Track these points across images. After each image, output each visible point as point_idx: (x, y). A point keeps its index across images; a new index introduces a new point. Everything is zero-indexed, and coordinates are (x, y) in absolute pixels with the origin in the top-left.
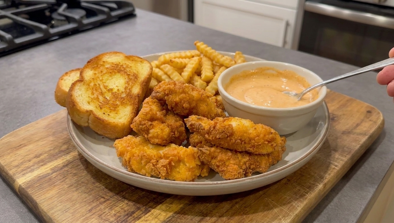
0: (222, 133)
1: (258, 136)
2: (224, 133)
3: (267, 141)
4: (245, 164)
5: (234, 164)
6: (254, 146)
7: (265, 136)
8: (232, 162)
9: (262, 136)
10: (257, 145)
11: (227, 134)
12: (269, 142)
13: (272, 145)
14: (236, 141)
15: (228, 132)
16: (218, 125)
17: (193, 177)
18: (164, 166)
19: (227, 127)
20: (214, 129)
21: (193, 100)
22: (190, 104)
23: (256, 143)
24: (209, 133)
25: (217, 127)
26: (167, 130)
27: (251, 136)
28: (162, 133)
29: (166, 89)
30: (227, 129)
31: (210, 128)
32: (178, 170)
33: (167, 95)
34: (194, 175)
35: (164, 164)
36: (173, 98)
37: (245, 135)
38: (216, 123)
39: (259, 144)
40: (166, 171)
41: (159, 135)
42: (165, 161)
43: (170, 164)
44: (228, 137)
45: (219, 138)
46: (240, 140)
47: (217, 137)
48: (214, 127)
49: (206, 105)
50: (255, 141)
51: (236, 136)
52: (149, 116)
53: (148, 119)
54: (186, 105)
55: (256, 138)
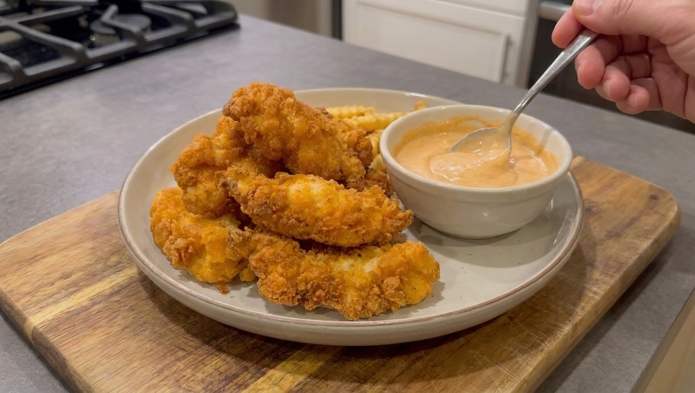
0: (263, 205)
1: (331, 214)
2: (266, 206)
3: (345, 224)
6: (320, 232)
7: (344, 214)
9: (338, 214)
10: (326, 231)
11: (272, 209)
12: (351, 226)
13: (357, 232)
14: (289, 220)
15: (275, 205)
16: (258, 191)
17: (221, 279)
18: (178, 250)
19: (274, 194)
20: (253, 196)
21: (292, 135)
22: (284, 142)
23: (324, 226)
24: (246, 202)
25: (256, 195)
26: (218, 194)
27: (318, 214)
28: (208, 198)
29: (246, 101)
30: (274, 199)
31: (248, 192)
32: (200, 261)
33: (248, 114)
34: (223, 276)
35: (178, 247)
36: (254, 123)
37: (307, 210)
38: (258, 186)
39: (331, 228)
40: (178, 259)
41: (201, 201)
42: (181, 242)
43: (187, 248)
44: (274, 212)
45: (258, 215)
46: (296, 220)
47: (255, 211)
48: (254, 192)
49: (315, 150)
50: (323, 222)
51: (291, 212)
52: (194, 160)
53: (192, 166)
54: (274, 143)
55: (325, 217)
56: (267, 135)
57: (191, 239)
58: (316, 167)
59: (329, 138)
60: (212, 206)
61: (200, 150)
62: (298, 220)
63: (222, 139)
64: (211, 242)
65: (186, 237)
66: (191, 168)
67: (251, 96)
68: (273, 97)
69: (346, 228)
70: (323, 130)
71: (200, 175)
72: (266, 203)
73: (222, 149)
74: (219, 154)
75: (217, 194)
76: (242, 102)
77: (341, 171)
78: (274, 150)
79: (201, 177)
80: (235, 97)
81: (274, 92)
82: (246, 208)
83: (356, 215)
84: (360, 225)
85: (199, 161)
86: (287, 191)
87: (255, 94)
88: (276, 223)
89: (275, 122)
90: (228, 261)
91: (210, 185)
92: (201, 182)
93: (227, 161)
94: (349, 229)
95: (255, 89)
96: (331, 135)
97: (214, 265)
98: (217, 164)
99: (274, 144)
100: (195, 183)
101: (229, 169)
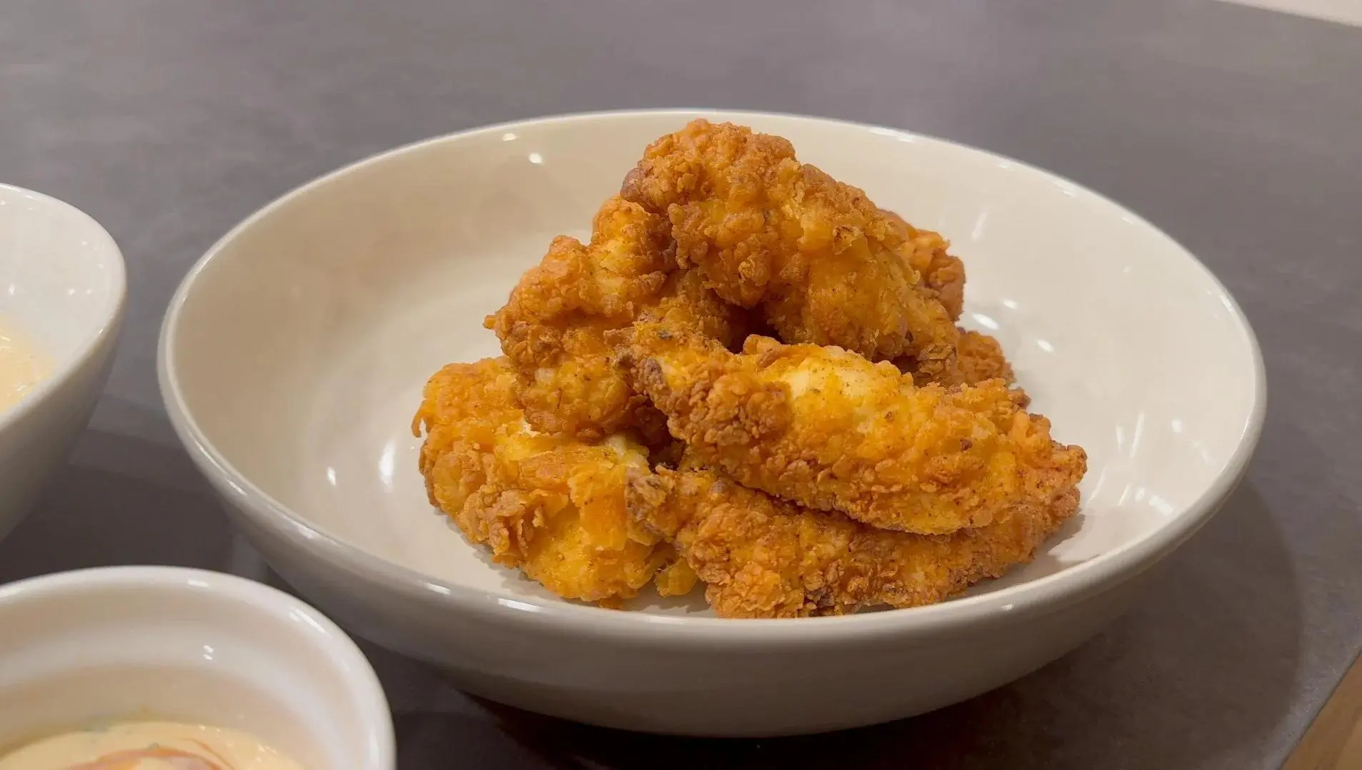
0: (730, 422)
1: (894, 454)
2: (735, 425)
3: (932, 479)
4: (825, 571)
5: (767, 566)
6: (866, 496)
7: (927, 454)
8: (759, 552)
9: (912, 455)
10: (881, 495)
11: (749, 432)
12: (943, 486)
13: (957, 502)
14: (789, 462)
15: (757, 423)
16: (718, 387)
17: (611, 592)
18: (507, 522)
19: (756, 397)
20: (703, 399)
21: (794, 249)
22: (774, 264)
23: (878, 481)
24: (683, 411)
25: (712, 395)
26: (609, 387)
27: (864, 451)
28: (585, 395)
29: (682, 167)
30: (756, 408)
31: (690, 389)
32: (560, 547)
33: (684, 197)
34: (616, 583)
35: (506, 513)
36: (701, 218)
37: (835, 440)
38: (717, 373)
39: (895, 489)
40: (506, 542)
41: (569, 401)
42: (512, 502)
43: (528, 516)
44: (754, 442)
45: (715, 445)
46: (809, 462)
47: (708, 438)
48: (707, 390)
49: (849, 285)
50: (877, 473)
51: (794, 442)
52: (555, 302)
53: (547, 315)
54: (751, 268)
55: (882, 460)
56: (733, 247)
57: (538, 492)
58: (851, 325)
59: (882, 256)
60: (596, 413)
61: (570, 278)
62: (811, 462)
63: (616, 251)
64: (591, 500)
65: (525, 489)
66: (544, 322)
67: (692, 155)
68: (748, 156)
69: (932, 488)
70: (871, 239)
71: (566, 337)
72: (737, 418)
73: (614, 275)
74: (611, 288)
75: (609, 385)
76: (671, 169)
77: (909, 336)
78: (750, 283)
79: (572, 341)
80: (654, 156)
81: (748, 144)
82: (682, 426)
83: (957, 457)
84: (964, 486)
85: (564, 305)
86: (783, 389)
87: (702, 149)
88: (755, 470)
89: (754, 216)
90: (632, 547)
91: (593, 363)
92: (570, 356)
93: (630, 305)
94: (939, 493)
95: (703, 138)
96: (885, 248)
97: (598, 558)
98: (608, 310)
99: (749, 269)
100: (554, 355)
101: (639, 326)
